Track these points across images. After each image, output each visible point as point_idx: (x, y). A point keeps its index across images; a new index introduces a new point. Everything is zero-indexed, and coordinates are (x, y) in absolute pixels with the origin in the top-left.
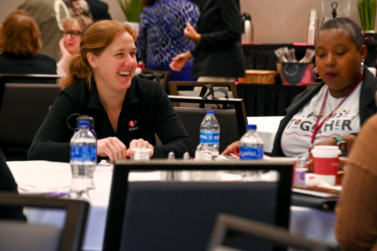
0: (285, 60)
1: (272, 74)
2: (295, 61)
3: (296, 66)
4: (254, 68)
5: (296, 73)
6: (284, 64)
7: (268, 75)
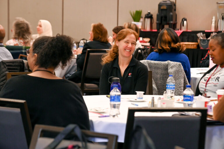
0: (202, 38)
1: (196, 44)
2: (205, 39)
3: (206, 41)
4: (188, 41)
5: (206, 43)
6: (201, 40)
7: (194, 44)
